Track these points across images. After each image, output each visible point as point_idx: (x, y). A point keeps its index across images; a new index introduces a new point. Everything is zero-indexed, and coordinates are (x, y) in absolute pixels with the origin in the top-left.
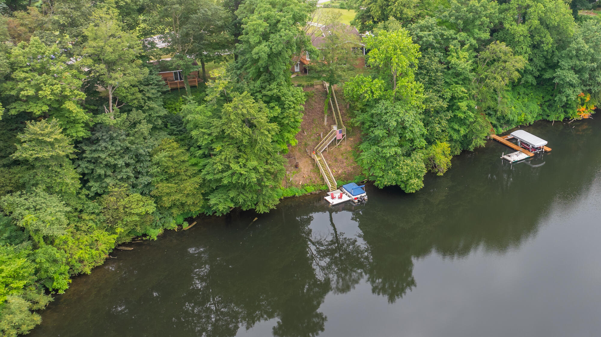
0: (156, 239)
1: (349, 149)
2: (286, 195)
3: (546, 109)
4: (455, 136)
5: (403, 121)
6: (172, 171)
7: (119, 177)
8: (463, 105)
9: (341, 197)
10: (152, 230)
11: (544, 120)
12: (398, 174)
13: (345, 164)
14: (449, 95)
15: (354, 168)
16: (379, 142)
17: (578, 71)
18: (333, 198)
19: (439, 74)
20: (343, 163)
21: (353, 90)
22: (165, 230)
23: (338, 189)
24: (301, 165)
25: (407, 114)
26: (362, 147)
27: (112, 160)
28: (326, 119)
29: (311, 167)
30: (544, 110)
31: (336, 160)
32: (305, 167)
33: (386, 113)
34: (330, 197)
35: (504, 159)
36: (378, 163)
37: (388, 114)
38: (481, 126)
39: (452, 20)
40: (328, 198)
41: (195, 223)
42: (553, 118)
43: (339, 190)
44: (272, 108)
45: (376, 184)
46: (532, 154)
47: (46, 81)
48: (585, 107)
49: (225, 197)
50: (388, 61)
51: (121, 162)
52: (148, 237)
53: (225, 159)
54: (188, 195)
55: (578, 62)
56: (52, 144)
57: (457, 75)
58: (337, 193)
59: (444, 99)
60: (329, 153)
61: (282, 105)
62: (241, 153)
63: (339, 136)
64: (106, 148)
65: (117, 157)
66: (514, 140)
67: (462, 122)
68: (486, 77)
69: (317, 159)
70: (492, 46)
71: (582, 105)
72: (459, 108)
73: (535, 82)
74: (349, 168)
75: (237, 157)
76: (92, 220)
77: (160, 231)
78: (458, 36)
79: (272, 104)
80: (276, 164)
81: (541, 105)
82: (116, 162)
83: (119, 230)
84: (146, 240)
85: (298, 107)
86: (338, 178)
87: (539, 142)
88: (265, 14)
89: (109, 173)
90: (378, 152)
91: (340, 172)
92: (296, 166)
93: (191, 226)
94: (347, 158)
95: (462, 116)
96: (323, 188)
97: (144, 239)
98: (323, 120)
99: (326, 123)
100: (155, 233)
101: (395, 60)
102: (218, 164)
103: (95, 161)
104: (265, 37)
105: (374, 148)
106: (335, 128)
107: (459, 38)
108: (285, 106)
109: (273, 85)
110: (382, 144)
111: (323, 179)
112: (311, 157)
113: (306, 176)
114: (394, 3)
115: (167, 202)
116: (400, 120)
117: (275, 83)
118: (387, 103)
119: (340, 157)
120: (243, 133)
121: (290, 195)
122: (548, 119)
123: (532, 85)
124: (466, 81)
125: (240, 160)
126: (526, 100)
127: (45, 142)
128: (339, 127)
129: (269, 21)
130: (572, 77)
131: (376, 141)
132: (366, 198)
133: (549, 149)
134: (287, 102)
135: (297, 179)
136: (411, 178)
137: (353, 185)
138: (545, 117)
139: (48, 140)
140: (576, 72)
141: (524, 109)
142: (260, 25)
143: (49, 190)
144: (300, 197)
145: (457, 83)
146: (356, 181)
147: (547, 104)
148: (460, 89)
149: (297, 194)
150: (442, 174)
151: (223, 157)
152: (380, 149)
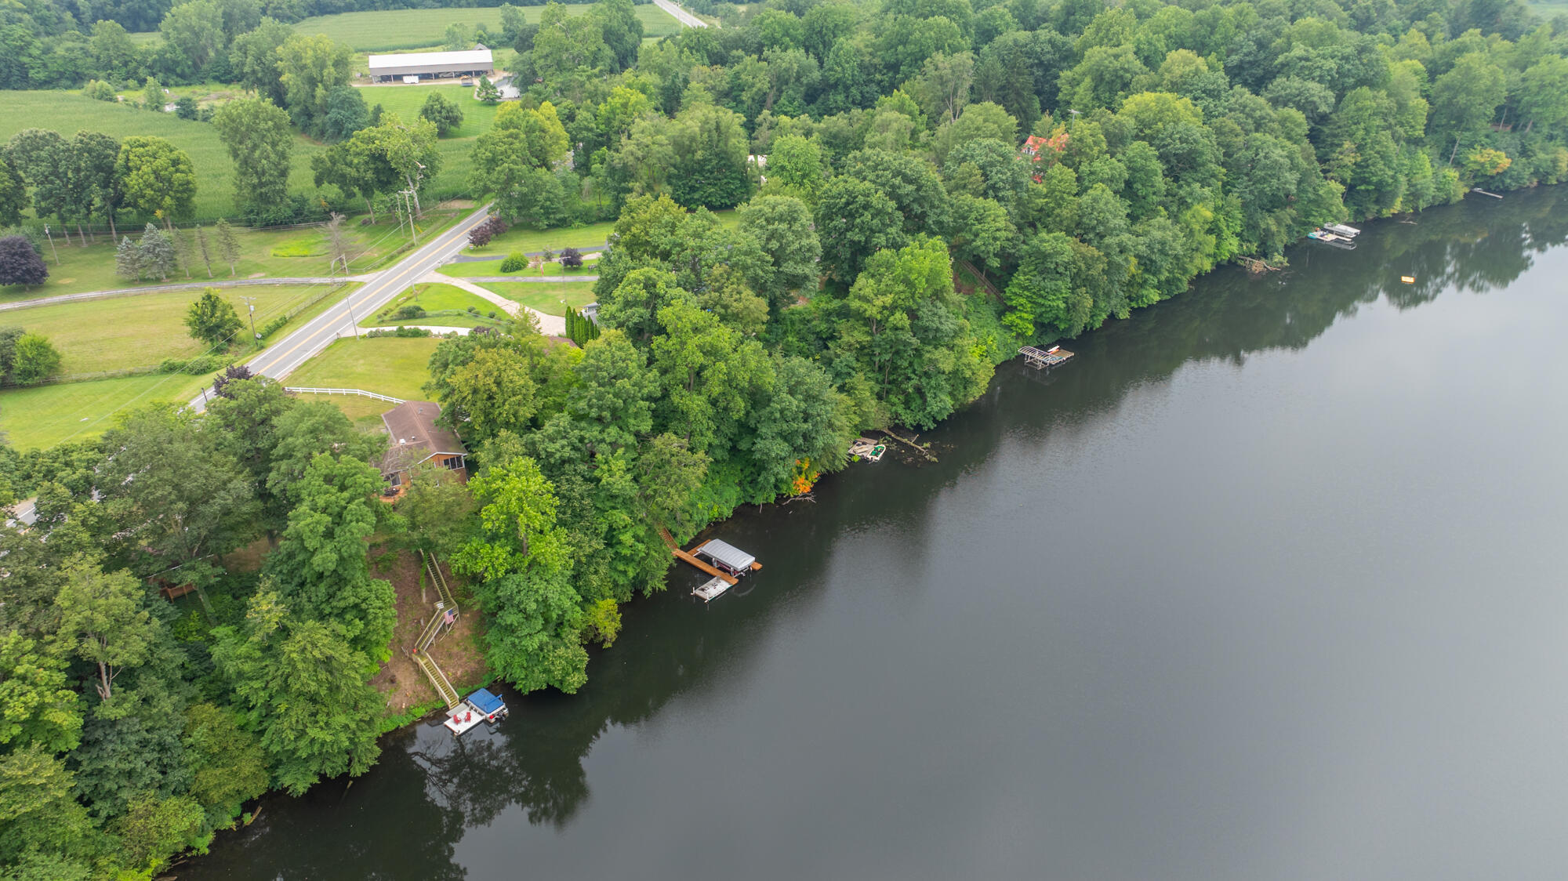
0: (207, 851)
1: (467, 633)
2: (385, 731)
3: (749, 489)
4: (621, 580)
5: (545, 600)
6: (216, 749)
7: (140, 785)
8: (627, 538)
9: (468, 719)
10: (199, 840)
11: (747, 504)
12: (547, 671)
13: (464, 659)
14: (605, 528)
15: (478, 662)
16: (513, 632)
17: (786, 437)
18: (457, 721)
19: (587, 501)
20: (461, 658)
21: (465, 567)
22: (217, 831)
23: (461, 701)
24: (399, 677)
25: (550, 587)
26: (488, 638)
27: (127, 766)
28: (424, 595)
29: (415, 677)
30: (744, 490)
31: (450, 656)
32: (406, 680)
33: (519, 592)
34: (452, 720)
35: (696, 595)
36: (517, 659)
37: (522, 593)
38: (657, 562)
39: (594, 413)
40: (449, 723)
41: (260, 809)
42: (759, 500)
43: (463, 704)
44: (349, 623)
45: (517, 687)
46: (736, 581)
47: (12, 691)
48: (803, 476)
49: (302, 769)
50: (512, 520)
51: (140, 764)
52: (194, 852)
53: (297, 722)
54: (245, 779)
55: (785, 426)
56: (43, 787)
57: (613, 497)
58: (461, 711)
59: (597, 535)
60: (438, 646)
61: (363, 615)
62: (318, 706)
63: (449, 619)
64: (114, 751)
65: (131, 758)
66: (707, 559)
67: (628, 560)
68: (655, 491)
69: (422, 663)
70: (658, 442)
71: (800, 473)
72: (620, 543)
73: (727, 457)
74: (473, 664)
75: (314, 715)
76: (114, 862)
77: (210, 837)
78: (605, 435)
79: (348, 617)
80: (370, 705)
81: (740, 484)
82: (132, 766)
83: (154, 863)
84: (192, 857)
85: (388, 613)
86: (457, 684)
87: (742, 561)
88: (321, 502)
89: (123, 782)
90: (514, 645)
91: (459, 673)
92: (392, 681)
93: (255, 816)
94: (466, 649)
95: (627, 552)
96: (439, 705)
97: (189, 855)
98: (420, 595)
99: (424, 599)
100: (203, 845)
101: (522, 520)
102: (288, 731)
103: (100, 773)
104: (329, 534)
105: (508, 640)
106: (440, 605)
107: (608, 440)
108: (370, 617)
109: (347, 591)
110: (519, 633)
111: (435, 692)
112: (411, 659)
113: (410, 693)
114: (504, 404)
115: (215, 795)
116: (540, 599)
117: (349, 588)
118: (519, 577)
119: (456, 649)
120: (319, 682)
121: (392, 728)
122: (753, 502)
123: (724, 460)
124: (627, 503)
125: (319, 717)
126: (717, 482)
127: (34, 786)
128: (447, 603)
129: (329, 510)
130: (779, 448)
131: (510, 630)
132: (506, 711)
133: (758, 566)
134: (371, 610)
135: (397, 700)
136: (568, 674)
137: (483, 695)
138: (749, 500)
139: (38, 781)
140: (785, 439)
141: (716, 497)
142: (318, 522)
143: (45, 848)
144: (406, 727)
145: (614, 508)
146: (486, 684)
147: (749, 479)
148: (621, 517)
149: (402, 725)
150: (610, 645)
151: (294, 720)
152: (517, 641)
